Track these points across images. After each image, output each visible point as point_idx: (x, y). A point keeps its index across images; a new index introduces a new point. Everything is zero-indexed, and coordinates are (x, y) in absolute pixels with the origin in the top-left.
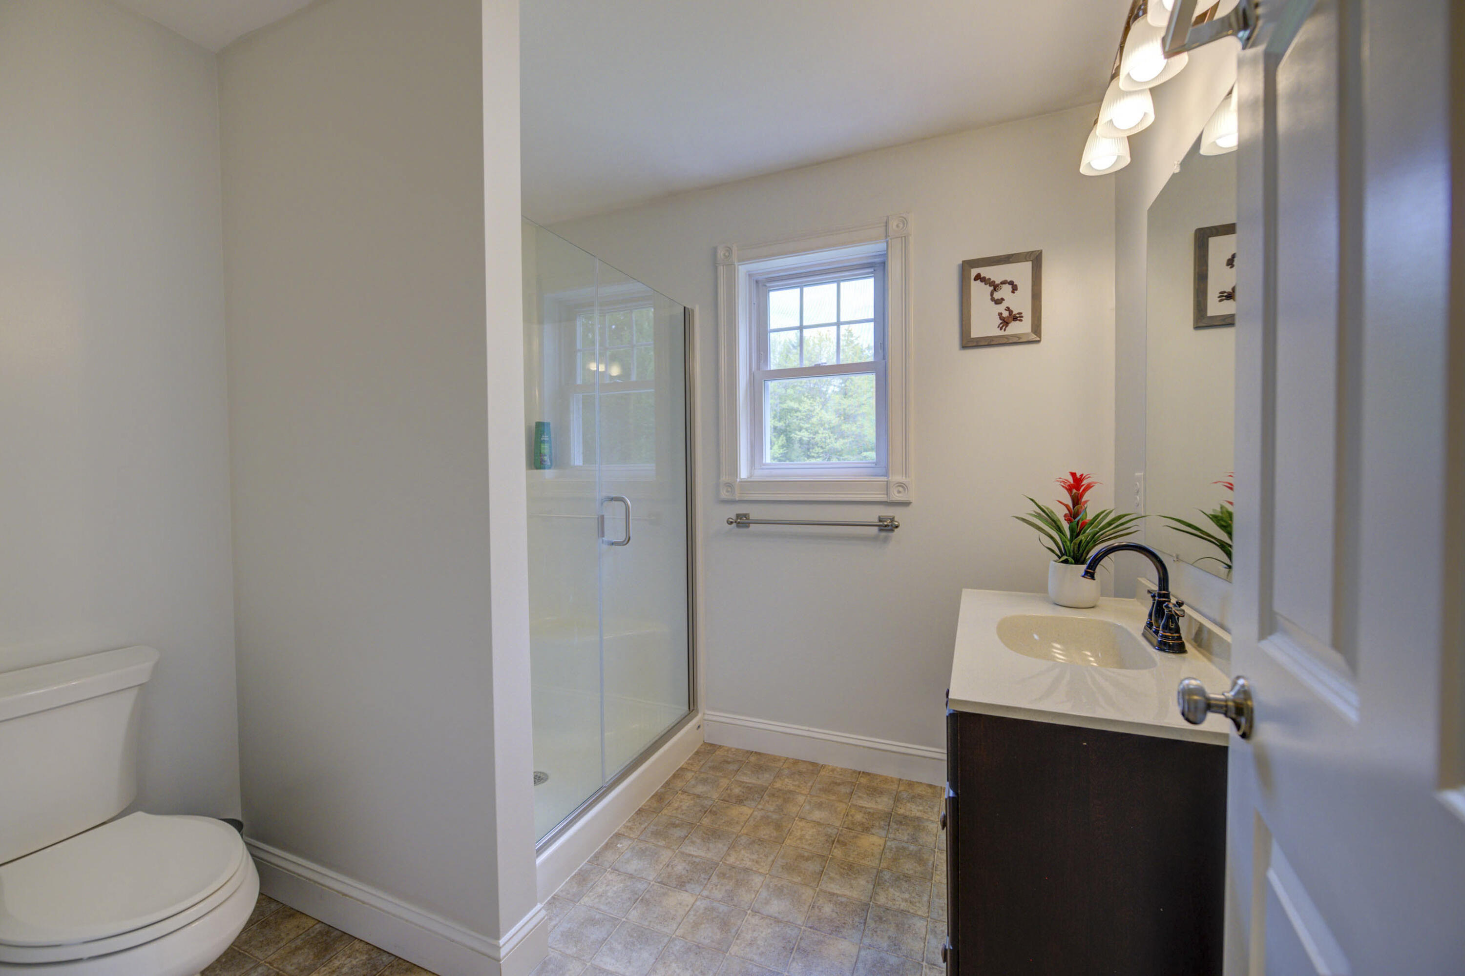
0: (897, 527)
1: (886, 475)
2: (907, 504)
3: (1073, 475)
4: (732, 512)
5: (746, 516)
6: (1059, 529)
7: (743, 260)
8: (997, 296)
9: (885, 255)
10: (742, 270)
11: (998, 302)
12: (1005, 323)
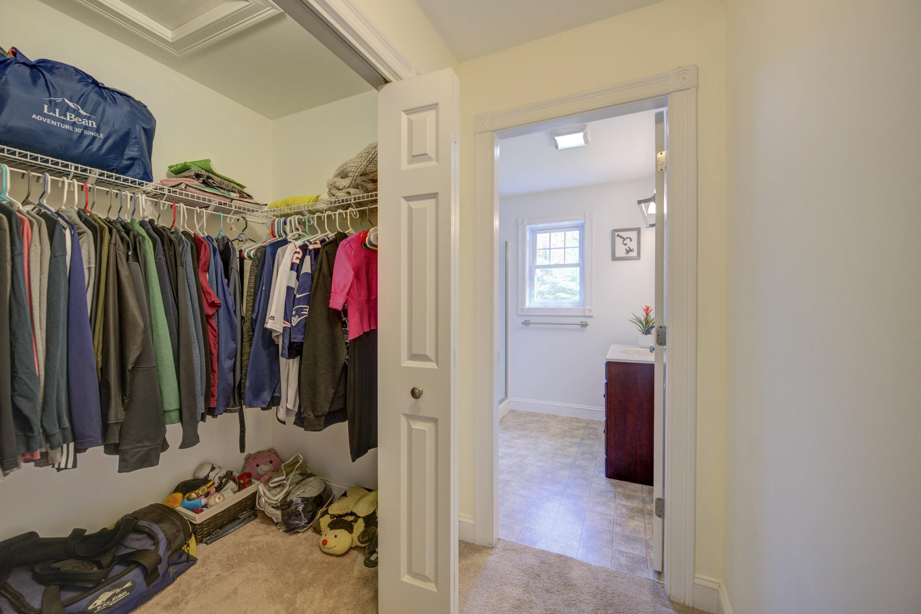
0: (588, 325)
1: (584, 306)
2: (591, 317)
3: (646, 306)
4: (523, 319)
5: (529, 321)
6: (642, 324)
7: (528, 224)
8: (625, 242)
9: (584, 223)
10: (528, 227)
11: (625, 245)
12: (628, 252)
